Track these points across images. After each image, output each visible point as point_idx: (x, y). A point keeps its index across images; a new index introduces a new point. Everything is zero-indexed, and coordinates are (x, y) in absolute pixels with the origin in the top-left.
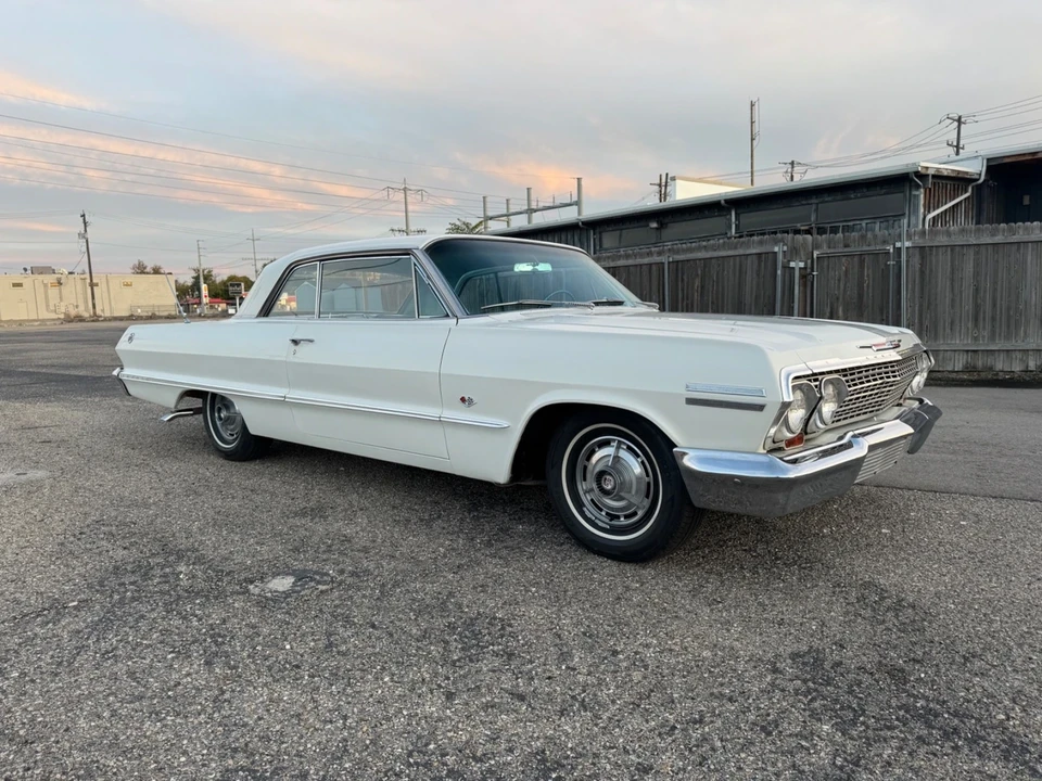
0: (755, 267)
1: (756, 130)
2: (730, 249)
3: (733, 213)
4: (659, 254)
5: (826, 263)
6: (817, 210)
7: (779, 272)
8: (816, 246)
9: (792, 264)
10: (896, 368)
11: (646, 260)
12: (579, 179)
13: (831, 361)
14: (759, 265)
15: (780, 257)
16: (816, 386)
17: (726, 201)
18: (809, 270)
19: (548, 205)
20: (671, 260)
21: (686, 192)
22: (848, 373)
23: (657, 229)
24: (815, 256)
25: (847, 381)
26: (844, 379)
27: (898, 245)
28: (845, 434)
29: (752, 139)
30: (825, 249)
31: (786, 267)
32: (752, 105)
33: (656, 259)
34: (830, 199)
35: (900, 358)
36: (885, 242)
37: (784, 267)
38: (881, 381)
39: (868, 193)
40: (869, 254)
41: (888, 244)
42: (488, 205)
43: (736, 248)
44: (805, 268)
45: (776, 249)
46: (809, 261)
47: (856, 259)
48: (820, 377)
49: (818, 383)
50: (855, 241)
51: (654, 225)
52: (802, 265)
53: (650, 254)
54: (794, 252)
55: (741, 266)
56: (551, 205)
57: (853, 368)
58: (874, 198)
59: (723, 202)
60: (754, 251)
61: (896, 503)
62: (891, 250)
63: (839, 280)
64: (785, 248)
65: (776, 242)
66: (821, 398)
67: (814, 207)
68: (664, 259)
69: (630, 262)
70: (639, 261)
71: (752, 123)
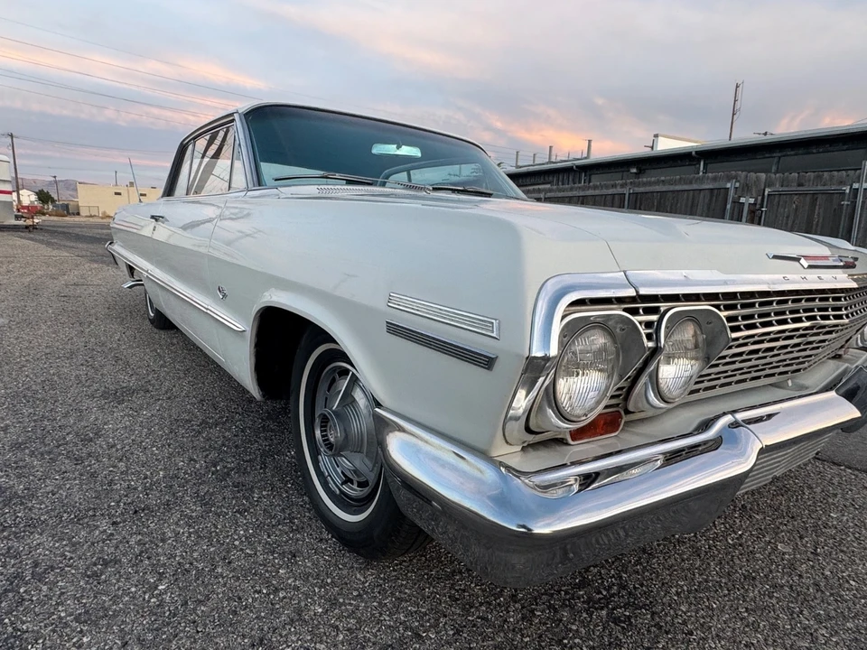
0: (707, 201)
1: (737, 107)
2: (686, 184)
3: (702, 163)
4: (622, 186)
5: (777, 199)
6: (779, 162)
7: (728, 206)
8: (769, 184)
9: (742, 200)
10: (843, 302)
11: (611, 191)
12: (590, 141)
13: (696, 274)
14: (711, 200)
15: (732, 192)
16: (648, 325)
17: (696, 152)
18: (758, 206)
19: (564, 159)
20: (631, 191)
21: (666, 145)
22: (739, 302)
23: (636, 173)
24: (766, 193)
25: (730, 319)
26: (723, 314)
27: (856, 186)
28: (718, 417)
29: (734, 114)
30: (778, 187)
31: (736, 202)
32: (737, 87)
33: (619, 190)
34: (792, 153)
35: (855, 285)
36: (842, 183)
37: (734, 202)
38: (808, 324)
39: (830, 149)
40: (824, 193)
41: (845, 185)
42: (519, 157)
43: (691, 183)
44: (755, 204)
45: (729, 185)
46: (760, 198)
47: (808, 198)
48: (663, 306)
49: (654, 318)
50: (809, 181)
51: (634, 170)
52: (752, 201)
53: (614, 186)
54: (745, 189)
55: (693, 199)
56: (566, 159)
57: (752, 294)
58: (836, 153)
59: (694, 153)
60: (707, 187)
61: (810, 487)
62: (848, 191)
63: (788, 217)
64: (737, 185)
65: (729, 179)
66: (656, 351)
67: (776, 160)
68: (626, 191)
69: (597, 192)
70: (605, 192)
71: (735, 101)
